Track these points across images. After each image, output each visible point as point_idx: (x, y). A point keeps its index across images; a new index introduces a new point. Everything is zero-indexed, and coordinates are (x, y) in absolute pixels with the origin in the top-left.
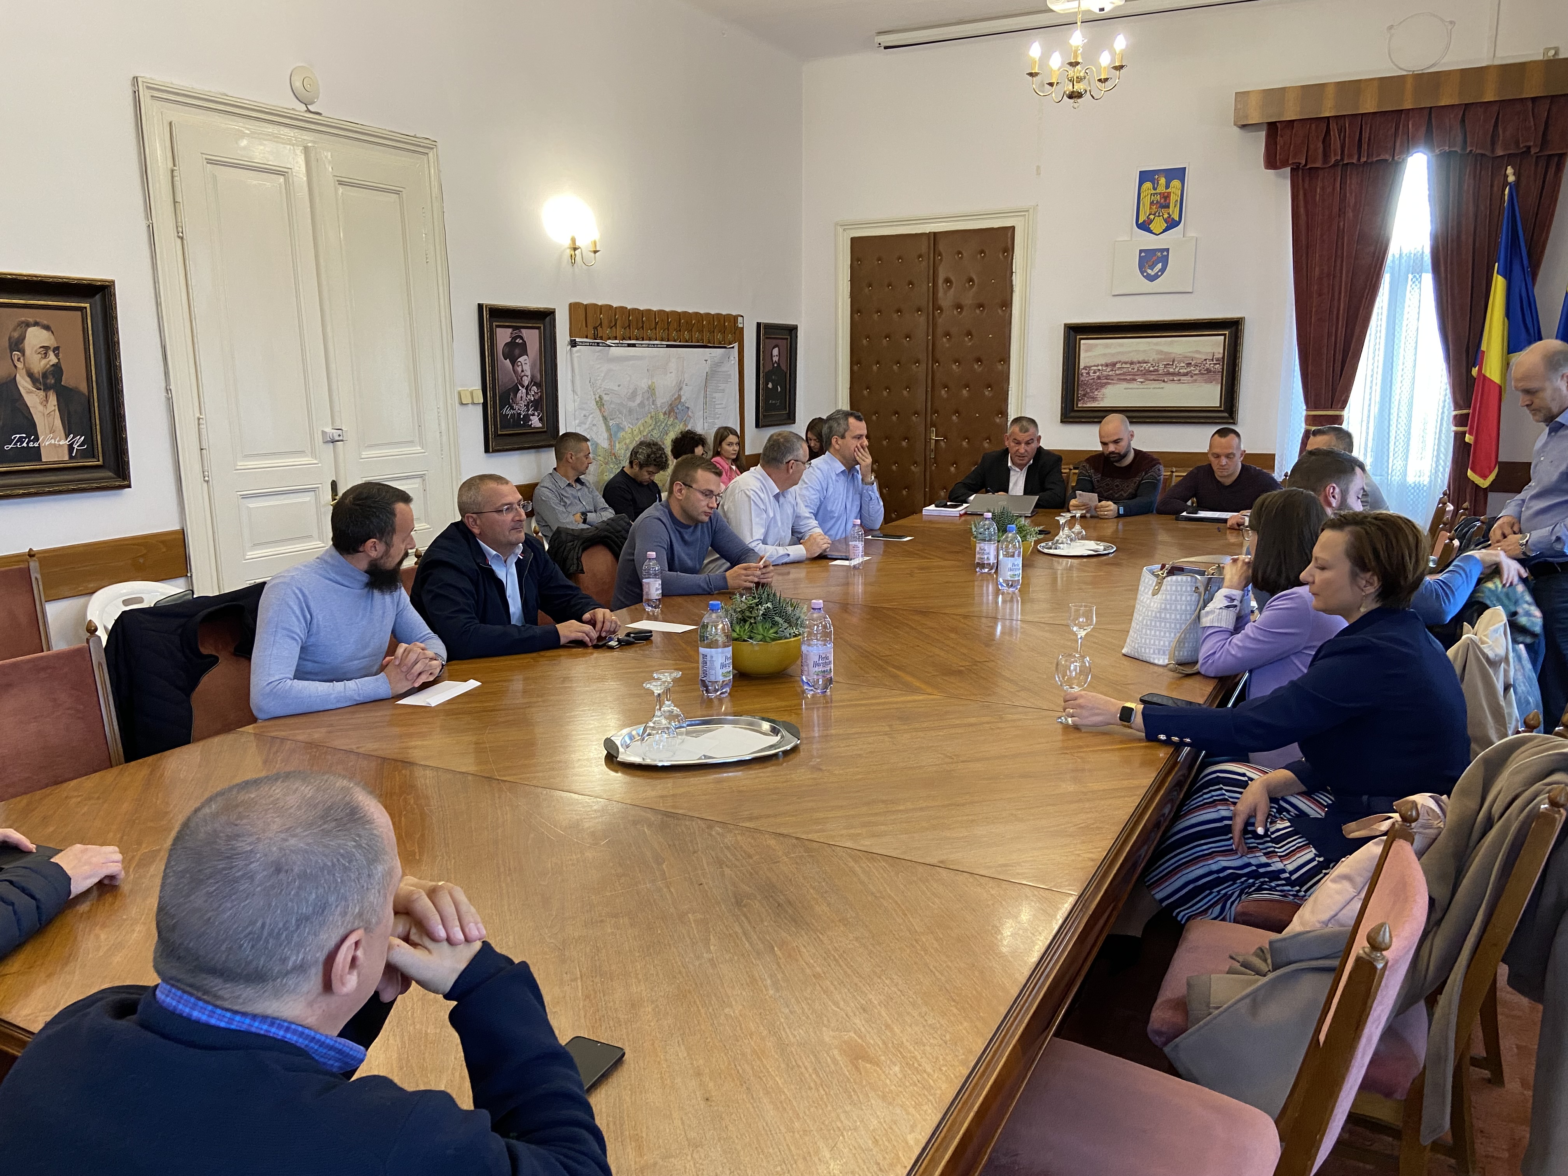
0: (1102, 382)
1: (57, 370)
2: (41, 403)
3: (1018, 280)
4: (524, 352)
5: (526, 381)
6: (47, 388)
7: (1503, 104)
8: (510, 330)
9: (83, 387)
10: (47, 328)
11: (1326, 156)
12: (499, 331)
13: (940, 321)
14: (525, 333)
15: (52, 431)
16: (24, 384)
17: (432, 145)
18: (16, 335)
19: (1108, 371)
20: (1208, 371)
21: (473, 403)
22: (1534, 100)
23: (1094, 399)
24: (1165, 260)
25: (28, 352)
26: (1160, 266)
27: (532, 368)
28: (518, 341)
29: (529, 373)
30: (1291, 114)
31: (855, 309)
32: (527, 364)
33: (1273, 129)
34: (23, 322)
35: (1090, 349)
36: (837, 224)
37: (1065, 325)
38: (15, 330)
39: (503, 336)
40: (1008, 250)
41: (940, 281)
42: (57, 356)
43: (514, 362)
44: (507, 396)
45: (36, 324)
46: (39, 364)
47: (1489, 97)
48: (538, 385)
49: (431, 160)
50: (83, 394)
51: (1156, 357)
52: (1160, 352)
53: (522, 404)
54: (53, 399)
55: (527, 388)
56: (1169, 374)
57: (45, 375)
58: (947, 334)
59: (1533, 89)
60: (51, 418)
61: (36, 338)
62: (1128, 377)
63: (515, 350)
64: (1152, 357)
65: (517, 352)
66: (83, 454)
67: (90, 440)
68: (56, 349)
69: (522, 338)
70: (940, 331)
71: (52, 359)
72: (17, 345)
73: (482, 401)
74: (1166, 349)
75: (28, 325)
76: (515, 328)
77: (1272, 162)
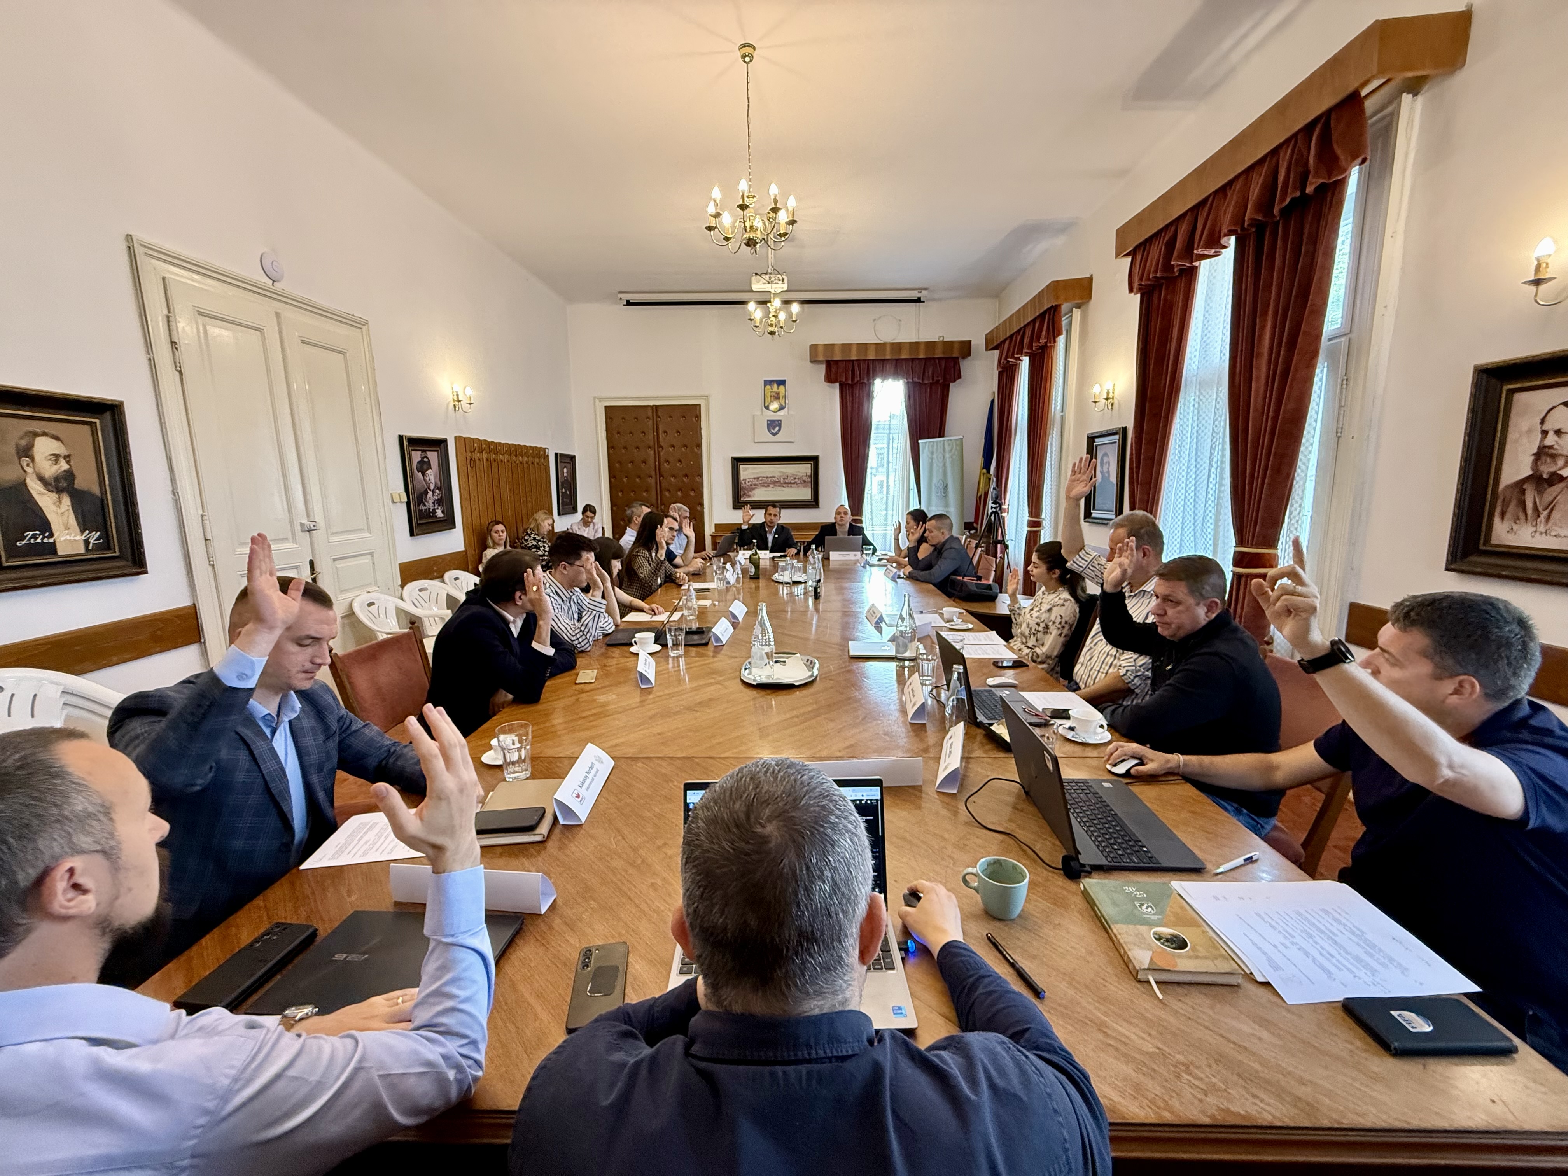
0: (753, 487)
1: (69, 476)
2: (54, 504)
3: (704, 433)
4: (430, 467)
5: (432, 487)
6: (59, 491)
7: (926, 359)
8: (420, 453)
9: (96, 490)
10: (56, 438)
11: (853, 379)
12: (413, 453)
13: (662, 454)
14: (429, 454)
15: (67, 528)
16: (35, 487)
17: (366, 323)
18: (23, 443)
19: (755, 482)
20: (805, 481)
21: (401, 502)
22: (939, 359)
23: (749, 496)
24: (780, 426)
25: (37, 458)
26: (777, 428)
27: (435, 477)
28: (425, 460)
29: (433, 481)
30: (838, 357)
31: (610, 447)
32: (432, 475)
33: (830, 364)
34: (30, 432)
35: (745, 470)
36: (595, 398)
37: (733, 458)
38: (22, 438)
39: (416, 456)
40: (698, 417)
41: (660, 432)
42: (68, 462)
43: (424, 474)
44: (421, 497)
45: (44, 434)
46: (50, 470)
47: (922, 356)
48: (440, 489)
49: (364, 333)
50: (97, 497)
51: (779, 474)
52: (781, 472)
53: (431, 502)
54: (66, 501)
55: (433, 492)
56: (785, 483)
57: (57, 479)
58: (668, 461)
59: (939, 354)
60: (65, 518)
61: (44, 447)
62: (766, 485)
63: (424, 466)
64: (777, 474)
65: (425, 467)
66: (98, 548)
67: (106, 535)
68: (67, 458)
69: (427, 458)
70: (662, 460)
71: (64, 466)
72: (26, 452)
73: (406, 500)
74: (784, 471)
75: (36, 435)
76: (423, 451)
77: (830, 378)
